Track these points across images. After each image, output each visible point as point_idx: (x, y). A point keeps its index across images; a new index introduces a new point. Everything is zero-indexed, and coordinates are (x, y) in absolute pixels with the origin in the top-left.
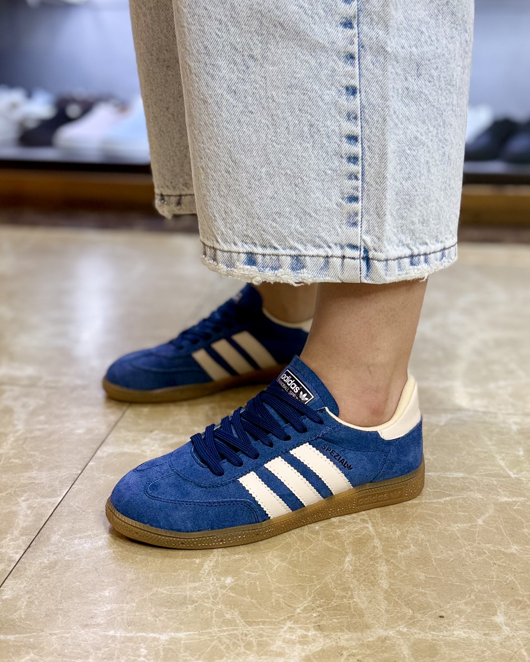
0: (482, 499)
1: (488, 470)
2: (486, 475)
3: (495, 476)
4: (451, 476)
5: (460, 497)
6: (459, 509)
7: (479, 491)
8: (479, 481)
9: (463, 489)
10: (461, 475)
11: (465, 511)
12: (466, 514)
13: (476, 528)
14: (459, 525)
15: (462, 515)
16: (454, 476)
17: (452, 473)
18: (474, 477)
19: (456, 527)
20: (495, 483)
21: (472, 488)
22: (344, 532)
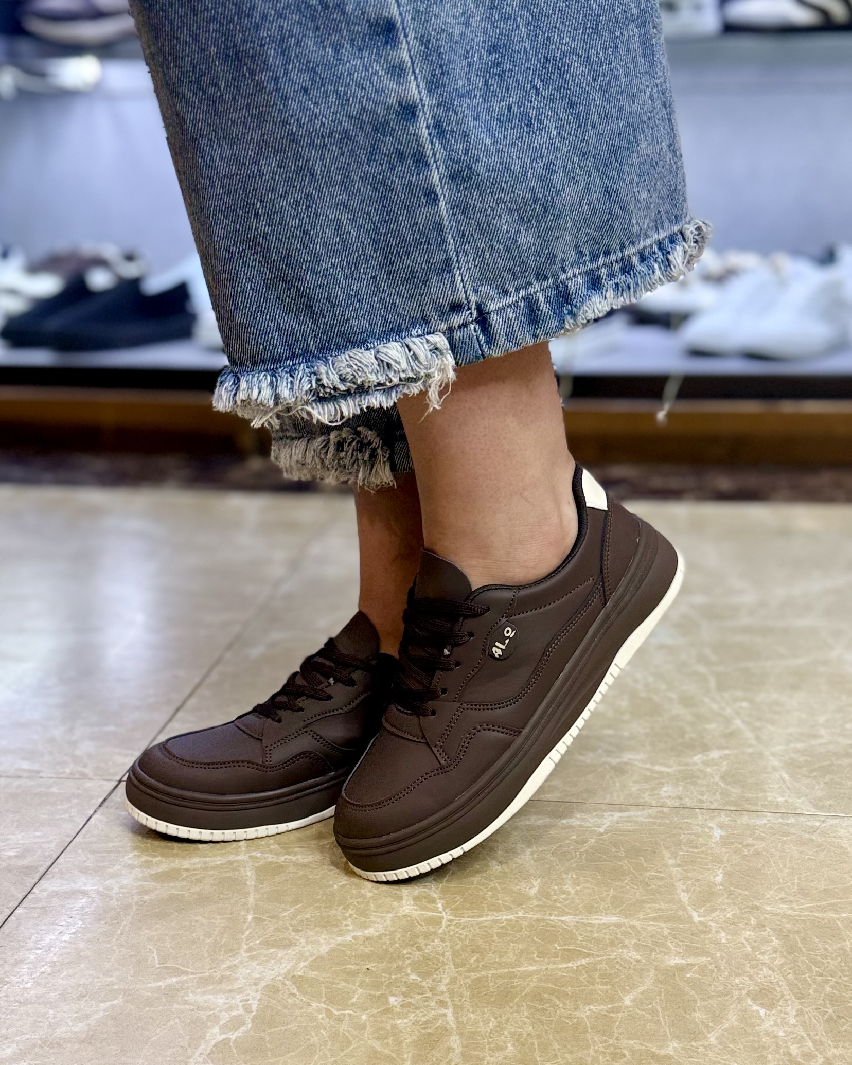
0: (638, 961)
1: (659, 909)
2: (655, 919)
3: (668, 919)
4: (598, 922)
5: (604, 958)
6: (598, 980)
7: (637, 947)
8: (640, 929)
9: (612, 944)
10: (614, 919)
11: (606, 984)
12: (608, 987)
13: (619, 1012)
14: (592, 1007)
15: (601, 990)
16: (603, 922)
17: (600, 917)
18: (635, 923)
19: (585, 1012)
20: (666, 932)
21: (627, 942)
22: (406, 1023)
